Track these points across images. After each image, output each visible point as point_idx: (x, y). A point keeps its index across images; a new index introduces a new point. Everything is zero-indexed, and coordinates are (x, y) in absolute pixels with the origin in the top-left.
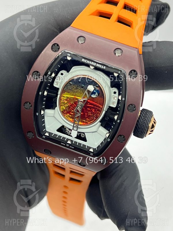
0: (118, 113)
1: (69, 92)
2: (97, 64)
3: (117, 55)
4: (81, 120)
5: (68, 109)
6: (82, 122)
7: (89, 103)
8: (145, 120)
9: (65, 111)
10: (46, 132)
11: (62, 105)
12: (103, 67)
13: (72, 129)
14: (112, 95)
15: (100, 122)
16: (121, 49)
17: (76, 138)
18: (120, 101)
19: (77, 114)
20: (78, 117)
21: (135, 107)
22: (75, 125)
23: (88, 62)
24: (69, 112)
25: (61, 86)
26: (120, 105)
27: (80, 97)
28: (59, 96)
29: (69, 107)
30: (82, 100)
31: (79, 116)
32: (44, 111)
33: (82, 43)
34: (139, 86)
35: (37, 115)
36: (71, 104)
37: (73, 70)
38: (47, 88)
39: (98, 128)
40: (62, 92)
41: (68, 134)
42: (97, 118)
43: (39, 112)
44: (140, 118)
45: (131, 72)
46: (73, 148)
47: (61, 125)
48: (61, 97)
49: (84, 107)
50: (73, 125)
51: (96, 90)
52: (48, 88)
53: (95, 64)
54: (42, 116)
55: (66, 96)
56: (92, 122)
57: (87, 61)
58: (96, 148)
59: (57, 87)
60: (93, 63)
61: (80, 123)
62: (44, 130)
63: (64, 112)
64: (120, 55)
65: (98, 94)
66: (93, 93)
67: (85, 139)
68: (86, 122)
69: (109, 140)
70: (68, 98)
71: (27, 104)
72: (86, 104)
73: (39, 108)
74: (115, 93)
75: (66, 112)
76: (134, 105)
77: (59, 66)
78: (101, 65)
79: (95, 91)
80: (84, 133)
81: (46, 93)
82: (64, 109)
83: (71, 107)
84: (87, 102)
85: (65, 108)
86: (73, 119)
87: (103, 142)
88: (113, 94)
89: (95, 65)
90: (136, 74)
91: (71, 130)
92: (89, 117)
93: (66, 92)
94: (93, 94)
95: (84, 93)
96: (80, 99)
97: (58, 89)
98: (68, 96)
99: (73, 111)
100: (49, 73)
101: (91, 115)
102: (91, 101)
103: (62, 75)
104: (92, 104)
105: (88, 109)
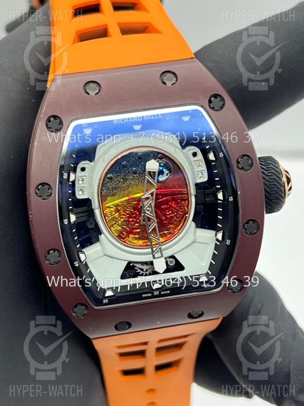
0: (218, 186)
1: (113, 195)
3: (169, 84)
5: (127, 225)
6: (163, 237)
7: (160, 195)
8: (271, 174)
9: (121, 232)
11: (112, 225)
12: (158, 116)
14: (192, 161)
15: (193, 220)
16: (170, 71)
18: (214, 163)
19: (150, 226)
20: (153, 231)
21: (249, 159)
22: (154, 249)
23: (127, 121)
24: (131, 232)
25: (92, 192)
26: (215, 171)
27: (139, 193)
28: (97, 212)
29: (127, 221)
30: (148, 195)
31: (154, 229)
32: (83, 253)
33: (97, 93)
35: (77, 265)
36: (128, 214)
37: (101, 152)
38: (70, 208)
39: (195, 233)
40: (101, 200)
43: (77, 258)
45: (211, 102)
46: (169, 292)
47: (125, 264)
48: (103, 211)
49: (156, 206)
50: (150, 250)
51: (162, 164)
53: (140, 118)
54: (84, 263)
55: (112, 205)
56: (180, 227)
57: (123, 120)
58: (208, 272)
59: (85, 197)
60: (135, 119)
61: (162, 240)
62: (98, 290)
63: (122, 235)
64: (174, 81)
65: (168, 170)
66: (161, 173)
69: (228, 242)
70: (117, 206)
71: (51, 255)
72: (156, 199)
73: (75, 251)
74: (195, 154)
75: (124, 233)
77: (75, 156)
79: (161, 168)
80: (172, 257)
81: (73, 218)
82: (119, 230)
83: (131, 220)
84: (156, 194)
85: (120, 228)
86: (144, 239)
87: (214, 253)
88: (193, 159)
89: (141, 120)
91: (152, 263)
92: (170, 220)
93: (108, 196)
94: (161, 175)
95: (144, 180)
96: (143, 196)
97: (88, 200)
98: (117, 202)
99: (137, 226)
100: (65, 176)
101: (173, 215)
102: (162, 190)
103: (84, 172)
104: (166, 195)
105: (162, 207)
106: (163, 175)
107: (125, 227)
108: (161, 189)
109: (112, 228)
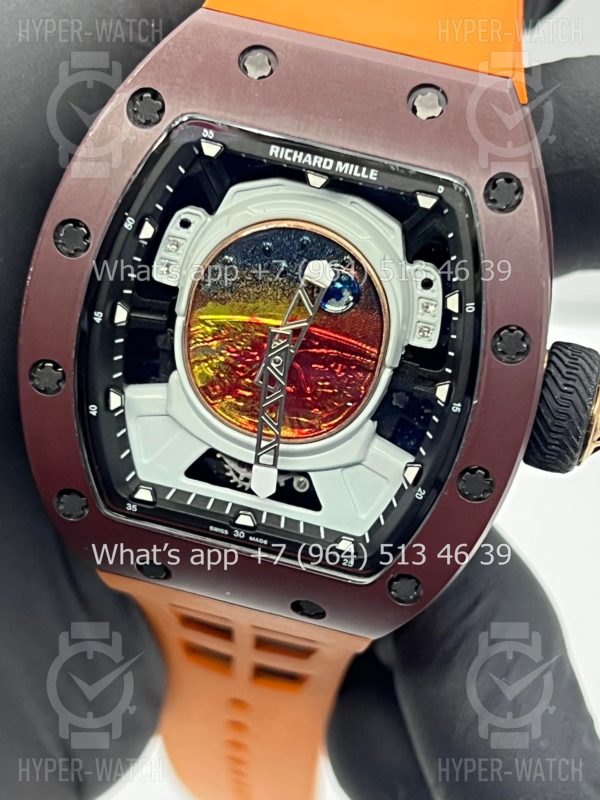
0: (449, 371)
1: (223, 301)
2: (339, 163)
3: (422, 114)
4: (287, 417)
5: (229, 374)
6: (293, 427)
7: (317, 338)
8: (570, 389)
9: (212, 384)
10: (138, 483)
11: (198, 362)
12: (368, 173)
13: (252, 461)
14: (416, 297)
15: (374, 417)
16: (437, 88)
17: (272, 497)
18: (455, 319)
19: (270, 394)
20: (271, 409)
21: (523, 339)
22: (264, 444)
23: (298, 157)
24: (232, 390)
25: (185, 278)
26: (454, 337)
27: (275, 318)
28: (180, 322)
29: (231, 365)
30: (286, 330)
31: (276, 404)
32: (121, 392)
33: (264, 77)
34: (538, 240)
35: (94, 413)
36: (237, 352)
37: (235, 202)
38: (126, 291)
39: (368, 445)
40: (194, 302)
41: (236, 483)
42: (359, 400)
43: (101, 399)
44: (549, 381)
45: (495, 186)
47: (204, 449)
48: (189, 326)
49: (297, 358)
50: (254, 441)
51: (344, 278)
52: (130, 292)
53: (328, 164)
54: (117, 414)
55: (213, 321)
56: (336, 421)
57: (291, 155)
58: (364, 536)
59: (171, 282)
60: (318, 161)
61: (286, 432)
62: (128, 479)
63: (211, 389)
64: (436, 113)
65: (353, 295)
66: (333, 294)
67: (311, 501)
68: (311, 426)
69: (420, 494)
70: (220, 325)
71: (45, 370)
72: (303, 346)
73: (99, 381)
74: (427, 284)
75: (218, 387)
76: (519, 328)
77: (171, 190)
78: (357, 167)
79: (339, 285)
80: (305, 474)
81: (121, 315)
82: (208, 377)
83: (240, 366)
84: (309, 335)
85: (211, 373)
86: (252, 416)
87: (391, 503)
88: (419, 291)
89: (330, 168)
90: (516, 192)
91: (249, 467)
92: (321, 401)
93: (211, 299)
94: (333, 300)
95: (290, 297)
96: (277, 327)
97: (174, 291)
98: (223, 318)
99: (248, 383)
100: (129, 224)
101: (331, 391)
102: (324, 332)
103: (185, 230)
104: (329, 344)
105: (314, 366)
106: (338, 300)
107: (222, 375)
108: (323, 328)
109: (196, 367)
